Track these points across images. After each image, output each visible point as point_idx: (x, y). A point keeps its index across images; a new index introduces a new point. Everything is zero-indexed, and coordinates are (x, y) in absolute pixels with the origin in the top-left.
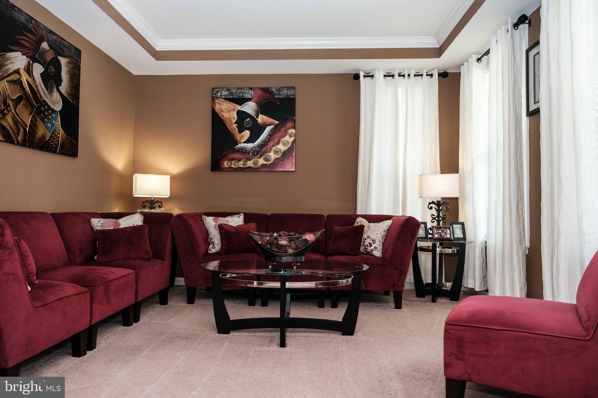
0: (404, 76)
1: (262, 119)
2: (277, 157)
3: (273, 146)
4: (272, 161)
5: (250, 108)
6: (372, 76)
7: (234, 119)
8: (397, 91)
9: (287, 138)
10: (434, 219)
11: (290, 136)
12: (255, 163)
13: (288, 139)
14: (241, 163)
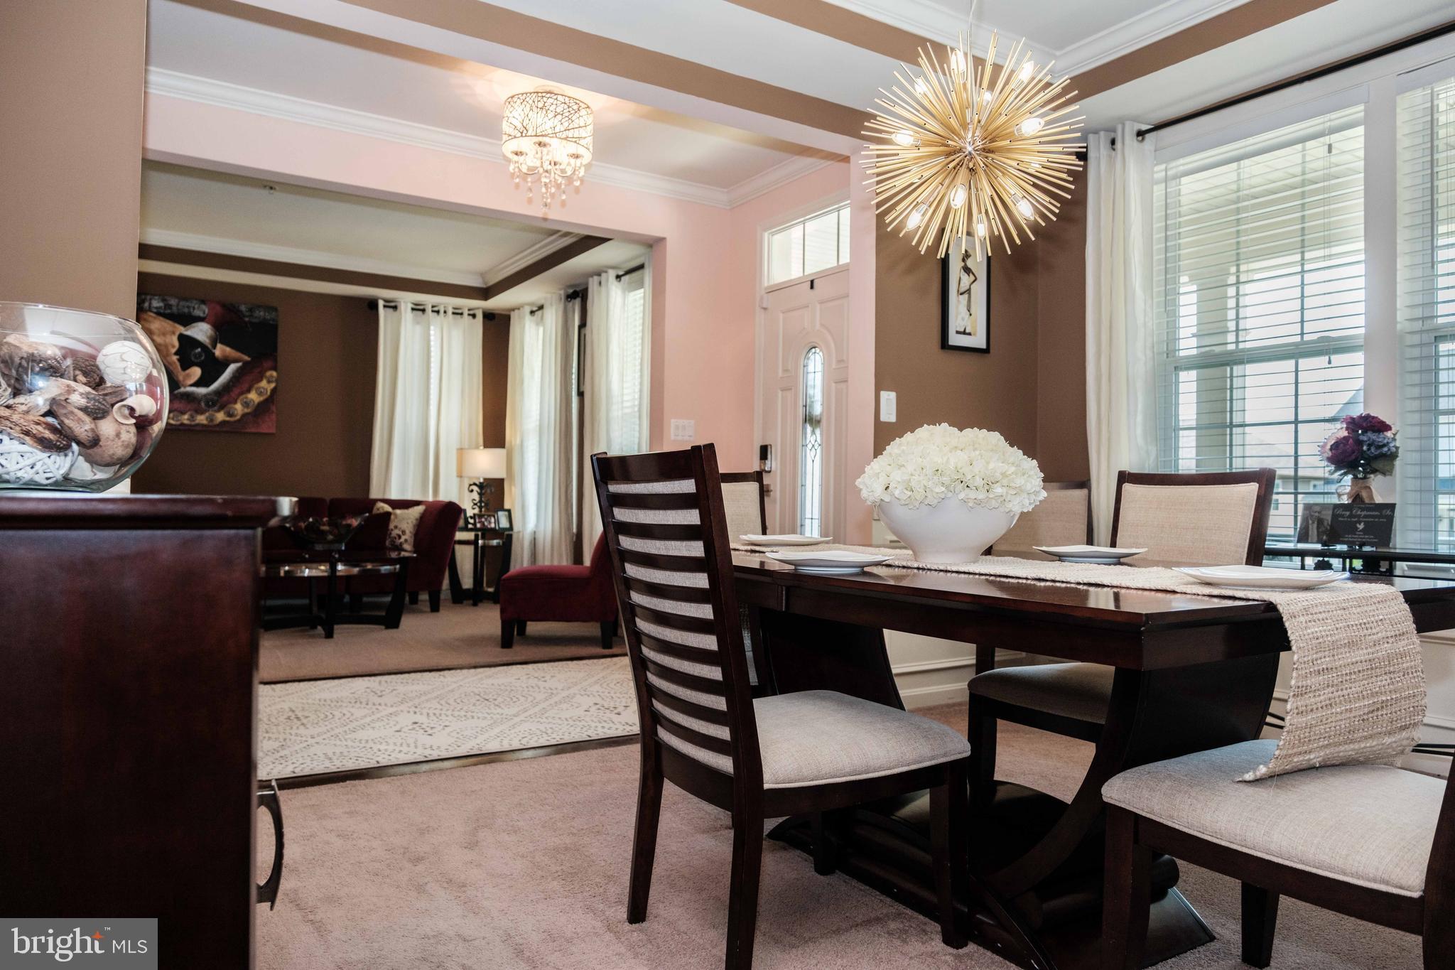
0: (438, 312)
1: (223, 351)
2: (246, 411)
3: (242, 393)
4: (238, 417)
5: (201, 331)
6: (395, 308)
7: (173, 347)
8: (429, 329)
9: (264, 383)
10: (475, 504)
11: (269, 382)
12: (211, 419)
13: (266, 386)
14: (186, 417)
